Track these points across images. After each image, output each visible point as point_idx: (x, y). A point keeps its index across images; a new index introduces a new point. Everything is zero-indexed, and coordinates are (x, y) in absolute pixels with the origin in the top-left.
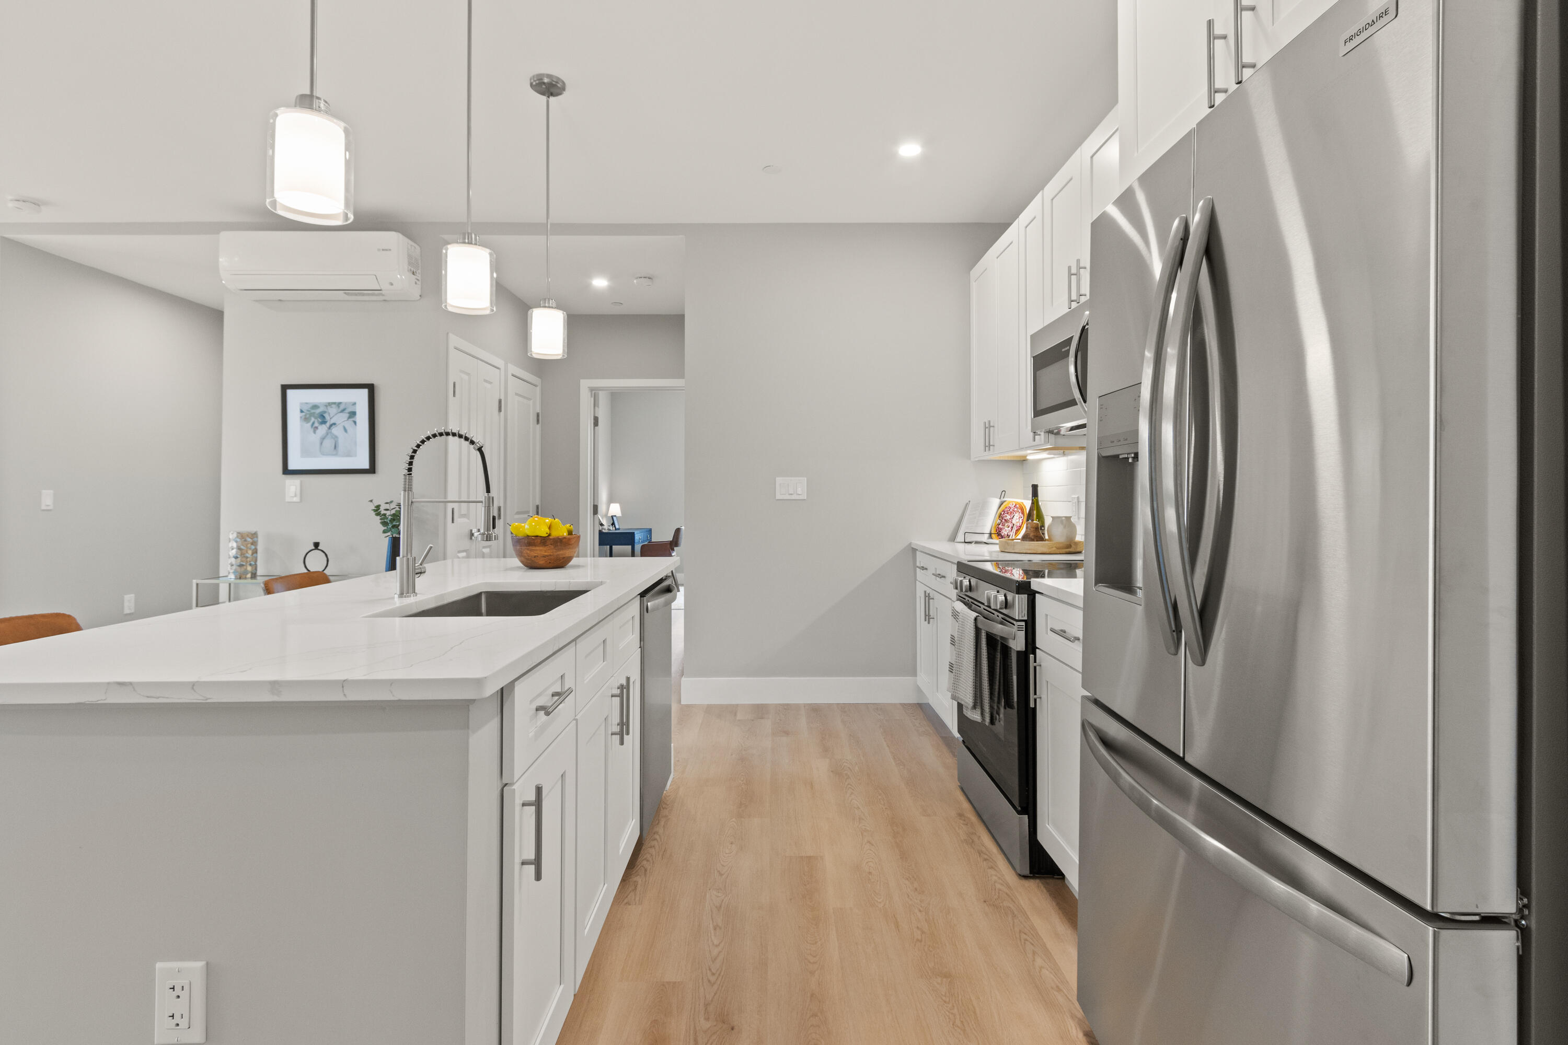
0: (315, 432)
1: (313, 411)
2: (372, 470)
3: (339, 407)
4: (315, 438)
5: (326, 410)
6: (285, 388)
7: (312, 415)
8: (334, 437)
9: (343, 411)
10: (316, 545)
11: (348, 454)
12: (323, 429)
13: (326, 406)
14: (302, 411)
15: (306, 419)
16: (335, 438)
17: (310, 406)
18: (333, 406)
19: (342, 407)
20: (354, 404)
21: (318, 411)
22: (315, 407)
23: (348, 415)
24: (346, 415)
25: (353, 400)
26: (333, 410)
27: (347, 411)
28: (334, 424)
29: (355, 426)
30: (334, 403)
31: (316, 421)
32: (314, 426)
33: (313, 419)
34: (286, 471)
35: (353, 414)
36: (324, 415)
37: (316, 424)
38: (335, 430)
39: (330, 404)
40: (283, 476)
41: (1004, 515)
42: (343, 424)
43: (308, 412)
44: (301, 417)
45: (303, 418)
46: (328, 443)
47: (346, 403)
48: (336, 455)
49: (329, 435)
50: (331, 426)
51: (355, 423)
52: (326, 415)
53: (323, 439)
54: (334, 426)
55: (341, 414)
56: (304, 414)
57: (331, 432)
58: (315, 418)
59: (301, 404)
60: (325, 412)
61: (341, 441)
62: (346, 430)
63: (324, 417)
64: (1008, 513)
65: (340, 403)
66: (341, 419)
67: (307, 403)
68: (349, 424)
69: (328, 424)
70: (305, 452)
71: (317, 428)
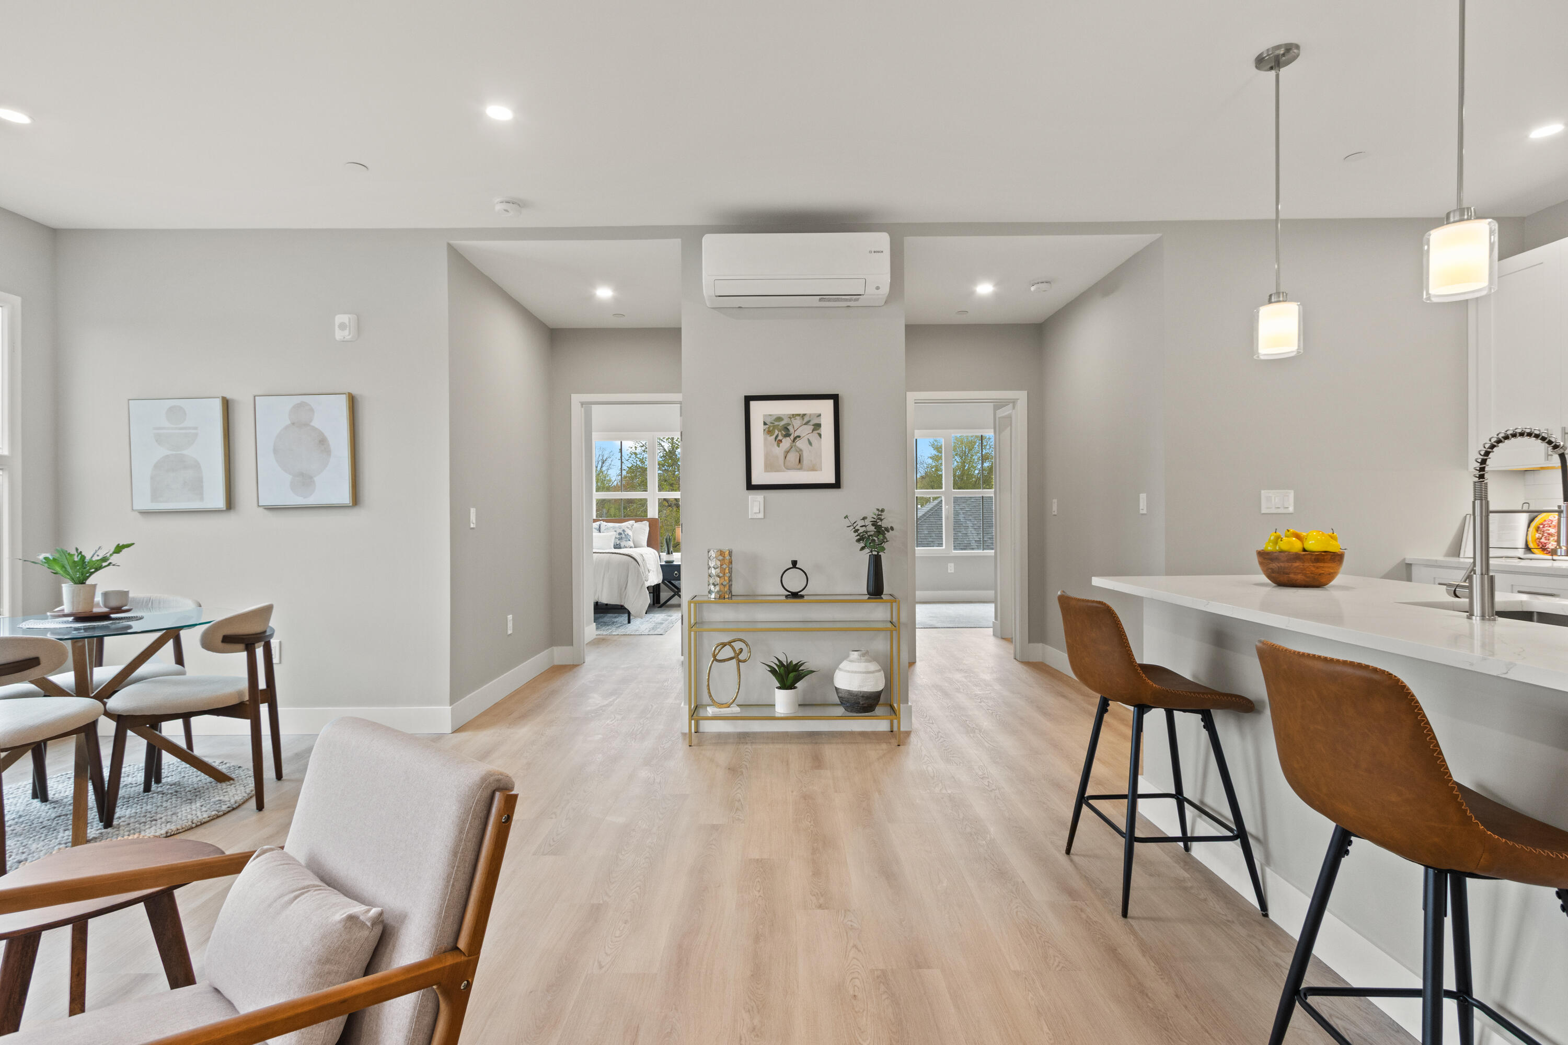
0: (778, 446)
1: (776, 423)
2: (837, 485)
3: (803, 419)
4: (779, 451)
5: (790, 423)
6: (748, 399)
7: (775, 427)
8: (798, 450)
9: (807, 423)
10: (794, 563)
11: (813, 469)
12: (787, 442)
13: (790, 418)
14: (765, 424)
15: (769, 432)
16: (800, 451)
17: (774, 418)
18: (797, 417)
19: (806, 419)
20: (820, 415)
21: (782, 423)
22: (779, 419)
23: (812, 427)
24: (809, 428)
25: (818, 412)
26: (797, 422)
27: (812, 423)
28: (799, 437)
29: (820, 438)
30: (799, 415)
31: (780, 433)
32: (778, 439)
33: (777, 432)
34: (750, 486)
35: (818, 426)
36: (788, 427)
37: (780, 437)
38: (799, 443)
39: (794, 416)
40: (747, 491)
41: (1545, 529)
42: (807, 436)
43: (772, 425)
44: (764, 430)
45: (767, 430)
46: (793, 457)
47: (810, 415)
48: (801, 469)
49: (793, 449)
50: (795, 439)
51: (820, 435)
52: (790, 428)
53: (787, 452)
54: (798, 439)
55: (805, 426)
56: (767, 426)
57: (795, 446)
58: (780, 431)
59: (765, 416)
60: (789, 424)
61: (805, 455)
62: (810, 443)
63: (788, 429)
64: (1550, 526)
65: (804, 415)
66: (804, 431)
67: (770, 415)
68: (813, 437)
69: (792, 437)
70: (770, 466)
71: (781, 441)
